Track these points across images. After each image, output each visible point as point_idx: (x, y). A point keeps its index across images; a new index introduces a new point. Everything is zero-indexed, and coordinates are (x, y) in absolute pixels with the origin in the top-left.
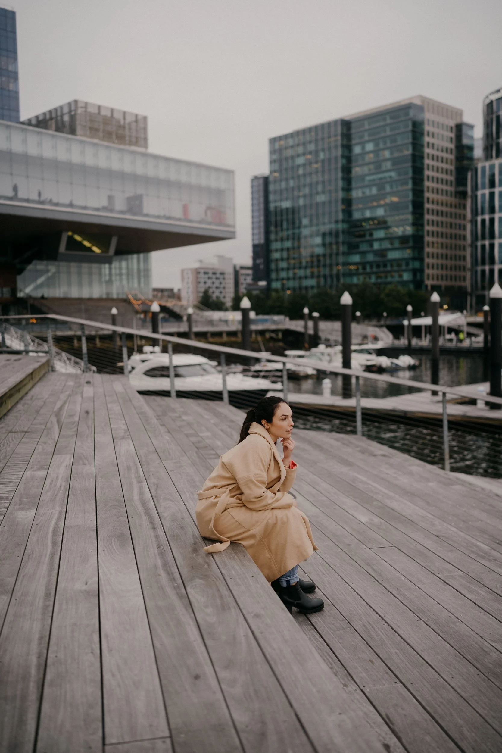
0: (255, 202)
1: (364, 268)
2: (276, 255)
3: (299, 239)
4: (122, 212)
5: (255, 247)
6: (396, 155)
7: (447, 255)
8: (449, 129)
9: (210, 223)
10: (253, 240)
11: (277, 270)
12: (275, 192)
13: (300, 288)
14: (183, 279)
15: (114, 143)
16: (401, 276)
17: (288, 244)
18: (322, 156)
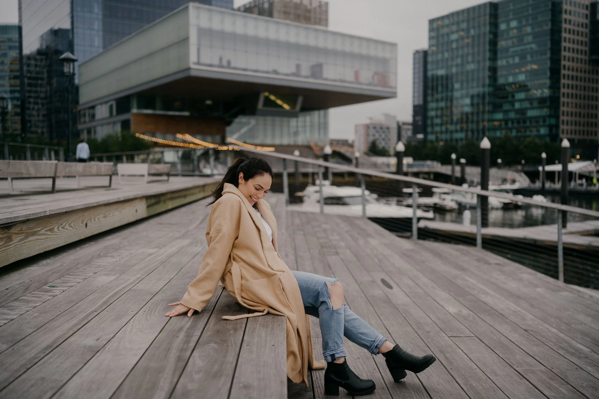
0: (417, 71)
1: (506, 124)
2: (432, 113)
3: (451, 100)
4: (307, 77)
5: (415, 108)
6: (537, 30)
7: (580, 114)
8: (585, 7)
9: (375, 85)
10: (414, 101)
11: (433, 125)
12: (433, 62)
13: (451, 140)
14: (356, 132)
15: (301, 23)
16: (538, 131)
17: (442, 104)
18: (472, 32)
